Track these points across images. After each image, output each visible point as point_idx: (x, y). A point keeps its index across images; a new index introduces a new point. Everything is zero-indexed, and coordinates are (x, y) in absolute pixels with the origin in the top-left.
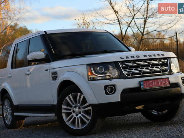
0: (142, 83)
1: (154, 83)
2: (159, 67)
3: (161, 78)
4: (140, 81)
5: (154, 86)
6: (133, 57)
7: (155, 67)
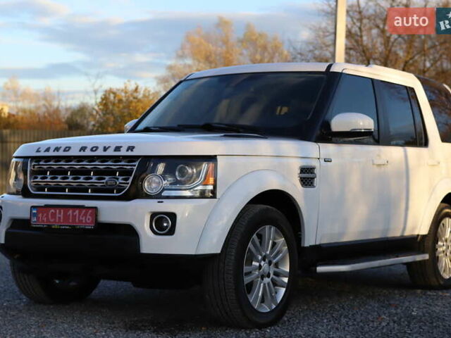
0: (34, 211)
1: (60, 214)
2: (107, 177)
6: (57, 149)
7: (94, 177)
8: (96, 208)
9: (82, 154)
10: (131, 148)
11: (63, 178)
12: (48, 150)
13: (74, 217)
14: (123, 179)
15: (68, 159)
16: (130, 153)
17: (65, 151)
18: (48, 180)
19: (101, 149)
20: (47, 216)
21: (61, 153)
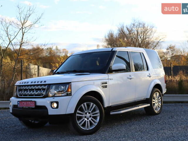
0: (19, 103)
1: (25, 103)
2: (39, 91)
3: (31, 101)
4: (18, 101)
5: (25, 106)
6: (25, 83)
7: (35, 91)
8: (35, 101)
9: (32, 84)
10: (45, 82)
11: (26, 92)
12: (23, 83)
13: (29, 104)
14: (43, 92)
15: (28, 86)
16: (45, 83)
17: (27, 83)
18: (23, 92)
19: (37, 82)
20: (22, 104)
21: (26, 84)
